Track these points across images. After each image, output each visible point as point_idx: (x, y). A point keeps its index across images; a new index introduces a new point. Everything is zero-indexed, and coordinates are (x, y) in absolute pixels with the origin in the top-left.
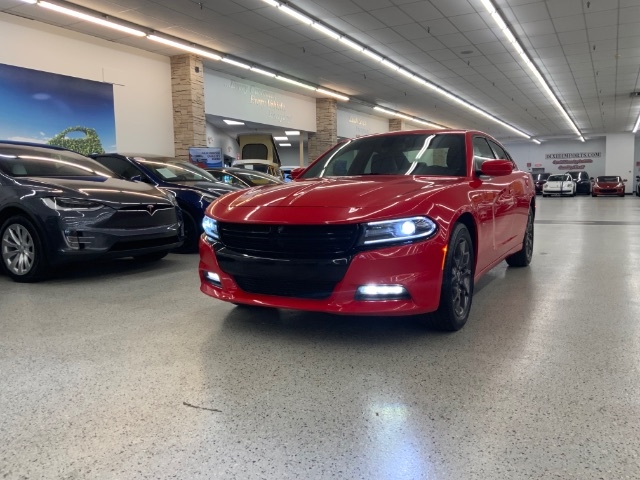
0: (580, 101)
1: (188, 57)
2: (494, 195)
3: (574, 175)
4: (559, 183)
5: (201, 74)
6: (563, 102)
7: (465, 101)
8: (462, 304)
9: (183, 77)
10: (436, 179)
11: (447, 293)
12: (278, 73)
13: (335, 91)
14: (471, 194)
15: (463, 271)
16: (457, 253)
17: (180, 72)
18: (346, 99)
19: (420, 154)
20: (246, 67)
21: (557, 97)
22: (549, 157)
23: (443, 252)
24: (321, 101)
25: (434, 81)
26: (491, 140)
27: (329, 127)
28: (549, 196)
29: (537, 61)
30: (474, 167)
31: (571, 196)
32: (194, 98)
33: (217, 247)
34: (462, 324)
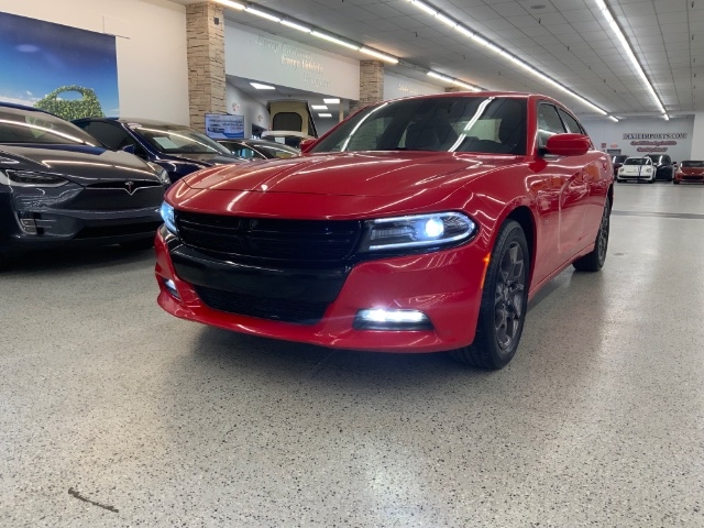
0: (668, 71)
1: (207, 6)
2: (562, 181)
3: (655, 159)
4: (636, 167)
5: (222, 26)
6: (649, 72)
7: (533, 68)
8: (509, 332)
9: (201, 30)
10: (485, 157)
11: (487, 318)
12: (314, 27)
13: (382, 52)
14: (530, 180)
15: (513, 286)
16: (506, 262)
17: (196, 23)
18: (395, 61)
19: (469, 125)
20: (275, 19)
21: (641, 66)
22: (627, 137)
23: (484, 263)
24: (366, 64)
25: (497, 42)
26: (562, 109)
27: (374, 95)
28: (625, 181)
29: (622, 20)
30: (537, 142)
31: (650, 182)
32: (212, 55)
33: (172, 245)
34: (508, 359)
